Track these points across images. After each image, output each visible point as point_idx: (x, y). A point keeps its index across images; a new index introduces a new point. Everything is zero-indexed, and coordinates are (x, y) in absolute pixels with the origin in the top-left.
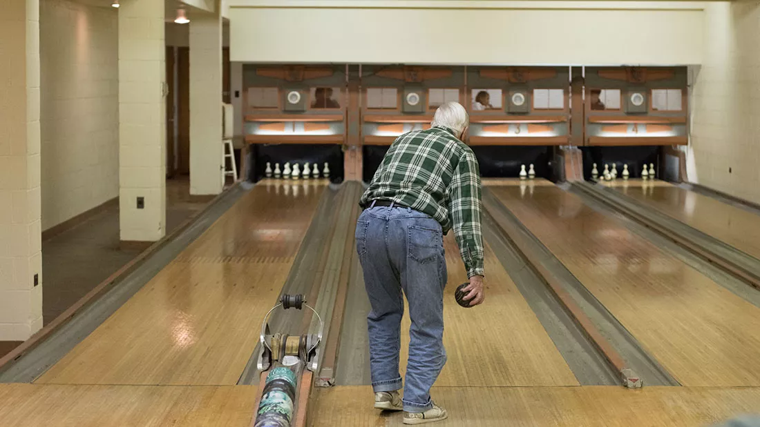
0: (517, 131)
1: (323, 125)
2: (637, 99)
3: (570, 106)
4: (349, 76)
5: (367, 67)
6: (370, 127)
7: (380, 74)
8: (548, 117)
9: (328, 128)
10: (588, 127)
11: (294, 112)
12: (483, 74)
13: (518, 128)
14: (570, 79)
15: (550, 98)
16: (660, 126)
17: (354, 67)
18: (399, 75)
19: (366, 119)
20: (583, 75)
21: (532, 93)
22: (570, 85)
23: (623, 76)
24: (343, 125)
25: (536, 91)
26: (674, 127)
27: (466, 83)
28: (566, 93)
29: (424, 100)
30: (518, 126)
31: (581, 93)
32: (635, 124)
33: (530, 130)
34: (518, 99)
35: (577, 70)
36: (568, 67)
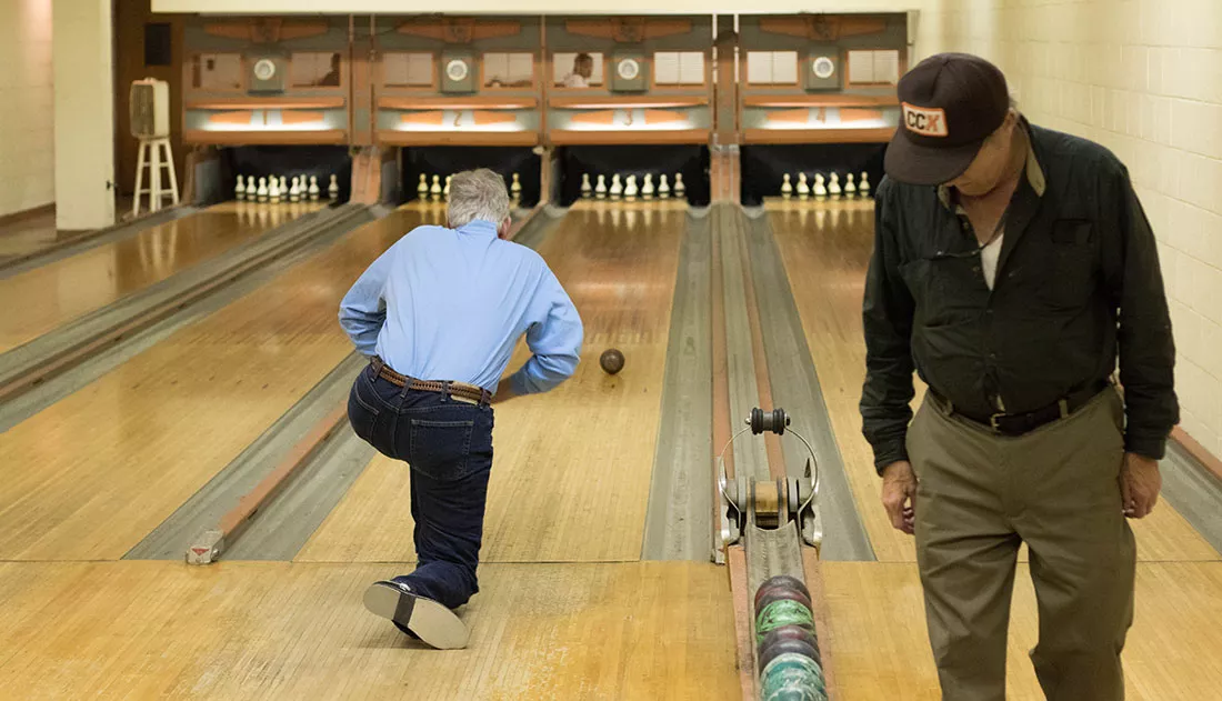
0: (628, 121)
1: (315, 114)
2: (823, 67)
3: (715, 80)
4: (355, 34)
5: (383, 19)
6: (388, 115)
7: (403, 30)
8: (679, 97)
9: (322, 118)
10: (745, 114)
11: (267, 94)
12: (571, 29)
13: (630, 116)
14: (715, 35)
15: (681, 67)
16: (857, 110)
17: (362, 20)
18: (434, 31)
19: (380, 105)
20: (736, 29)
21: (651, 58)
22: (715, 45)
23: (801, 30)
24: (346, 114)
25: (659, 56)
26: (886, 113)
27: (543, 44)
28: (708, 58)
29: (474, 72)
30: (629, 112)
31: (733, 58)
32: (822, 108)
33: (649, 120)
34: (628, 69)
35: (726, 20)
36: (710, 16)
